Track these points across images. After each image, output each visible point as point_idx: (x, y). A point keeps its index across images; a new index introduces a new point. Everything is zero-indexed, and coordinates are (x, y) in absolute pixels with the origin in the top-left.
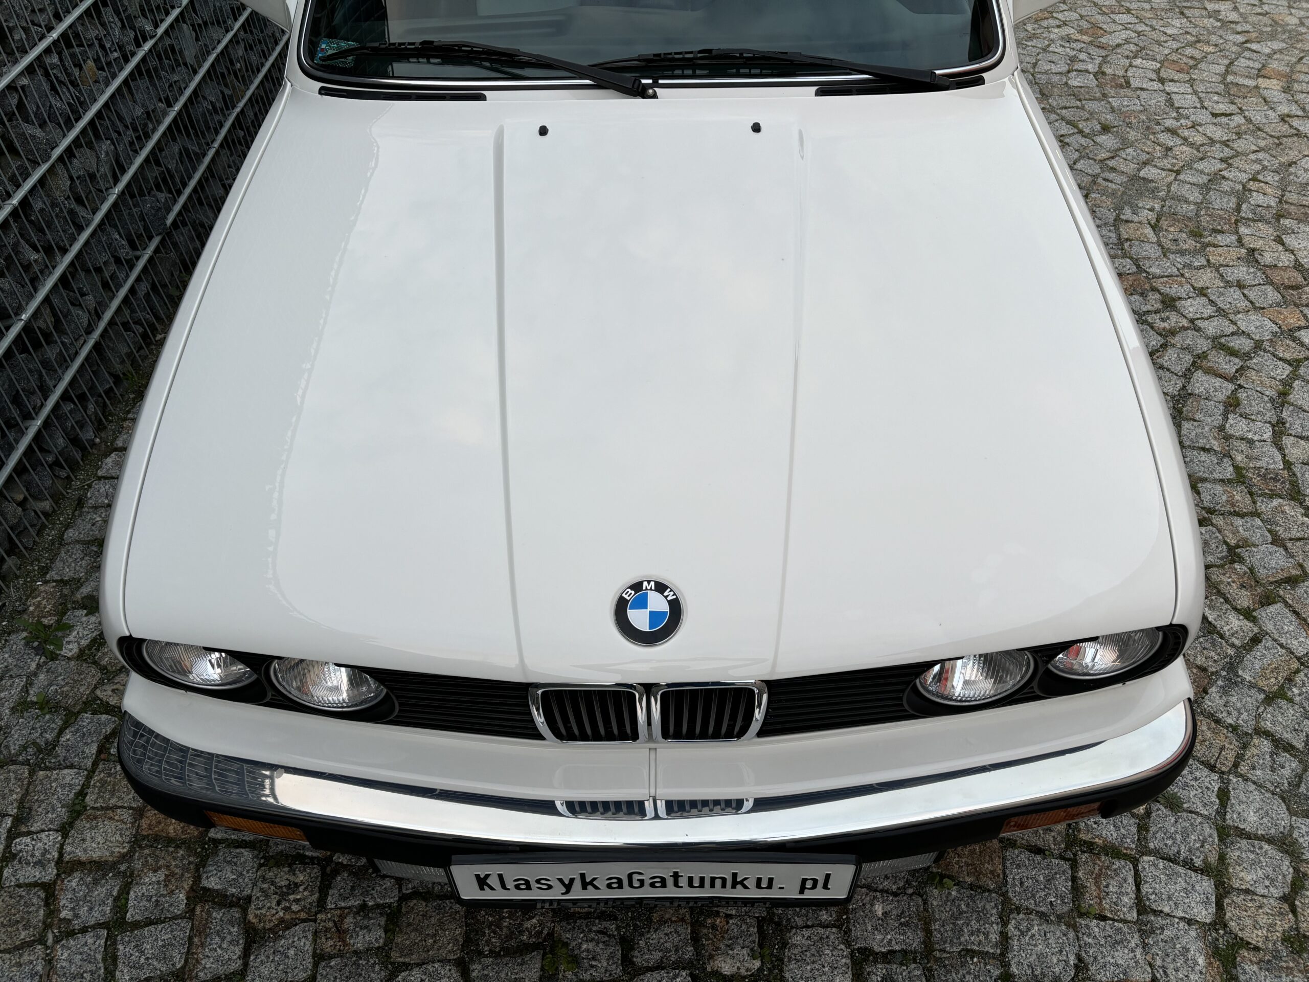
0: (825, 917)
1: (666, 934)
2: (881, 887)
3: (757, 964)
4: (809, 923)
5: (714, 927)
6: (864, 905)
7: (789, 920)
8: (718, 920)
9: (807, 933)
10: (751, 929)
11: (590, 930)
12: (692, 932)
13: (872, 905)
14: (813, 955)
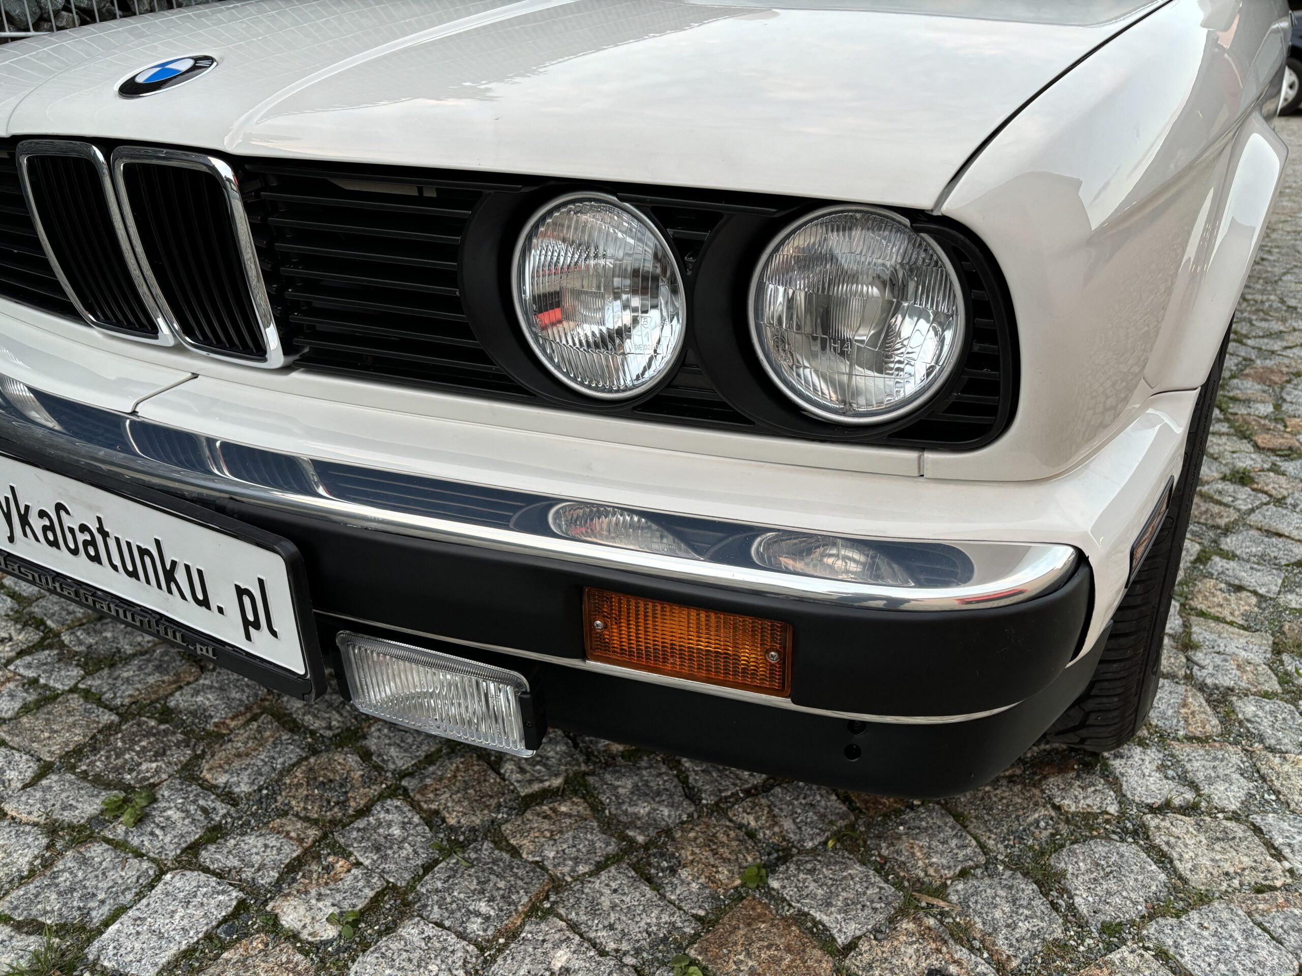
0: (475, 927)
1: (266, 846)
2: (592, 935)
3: (330, 932)
4: (447, 923)
5: (328, 869)
6: (544, 941)
7: (425, 906)
8: (341, 863)
9: (430, 930)
10: (367, 890)
11: (194, 802)
12: (298, 858)
13: (556, 946)
14: (410, 960)
